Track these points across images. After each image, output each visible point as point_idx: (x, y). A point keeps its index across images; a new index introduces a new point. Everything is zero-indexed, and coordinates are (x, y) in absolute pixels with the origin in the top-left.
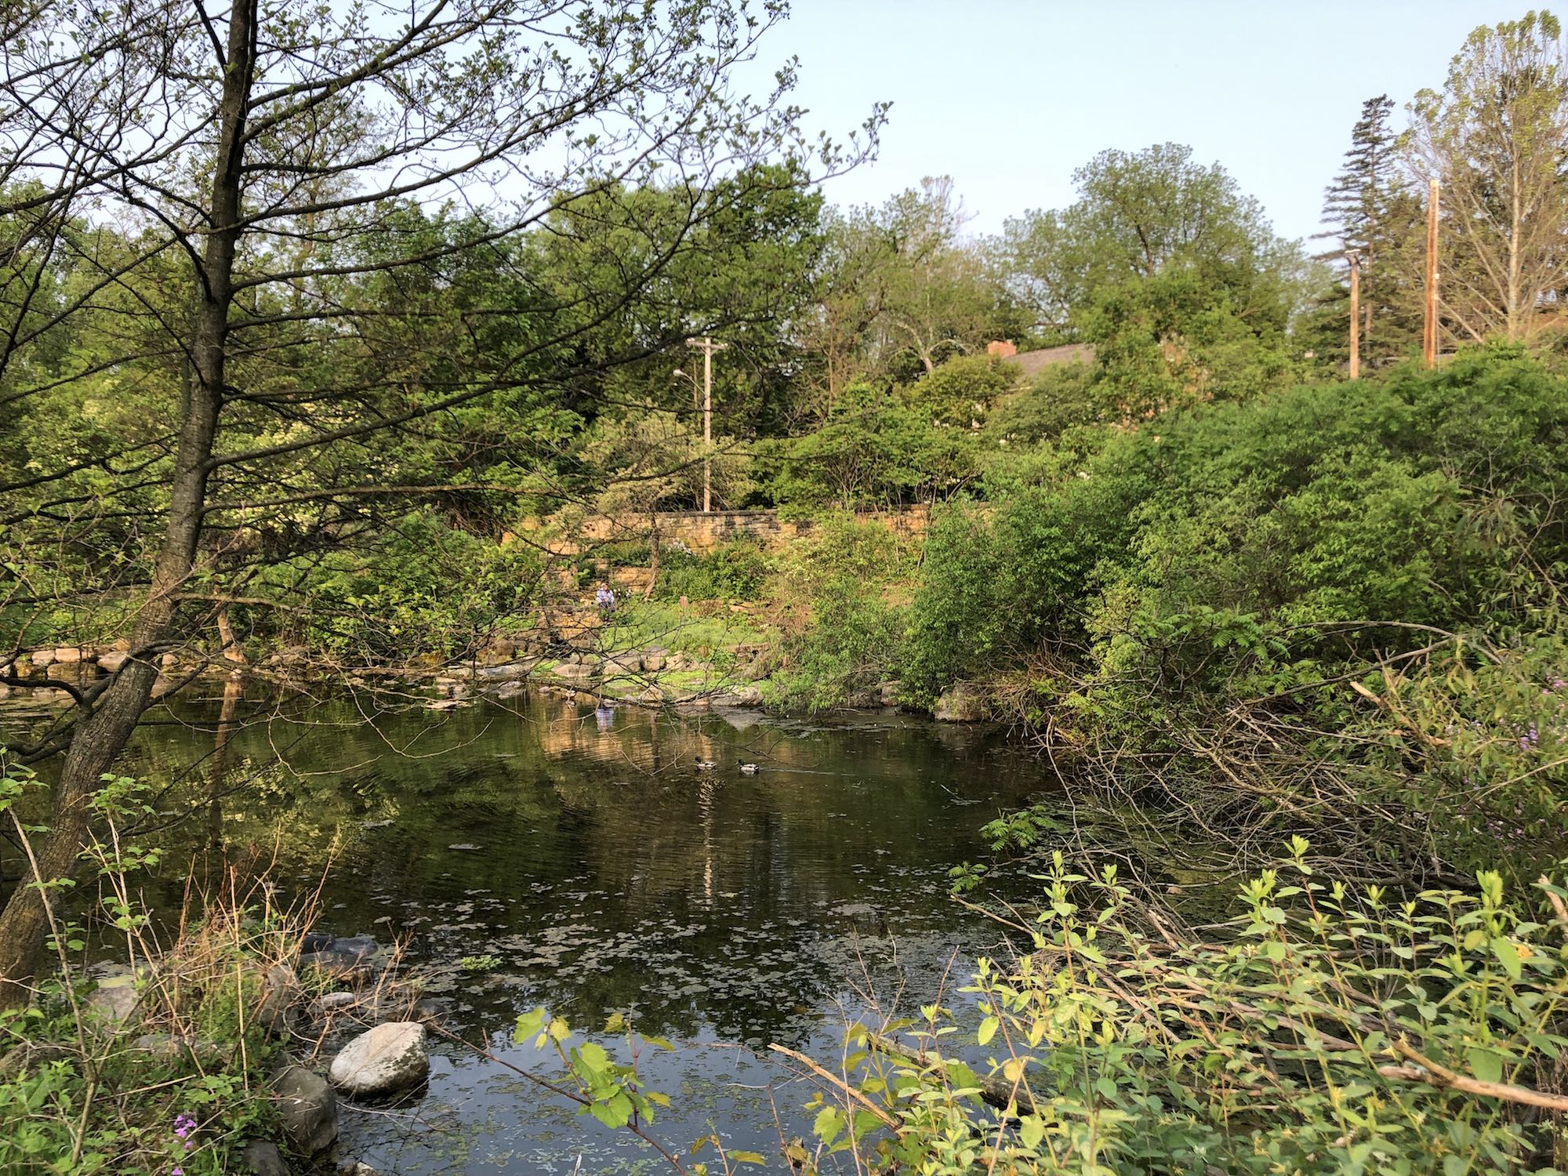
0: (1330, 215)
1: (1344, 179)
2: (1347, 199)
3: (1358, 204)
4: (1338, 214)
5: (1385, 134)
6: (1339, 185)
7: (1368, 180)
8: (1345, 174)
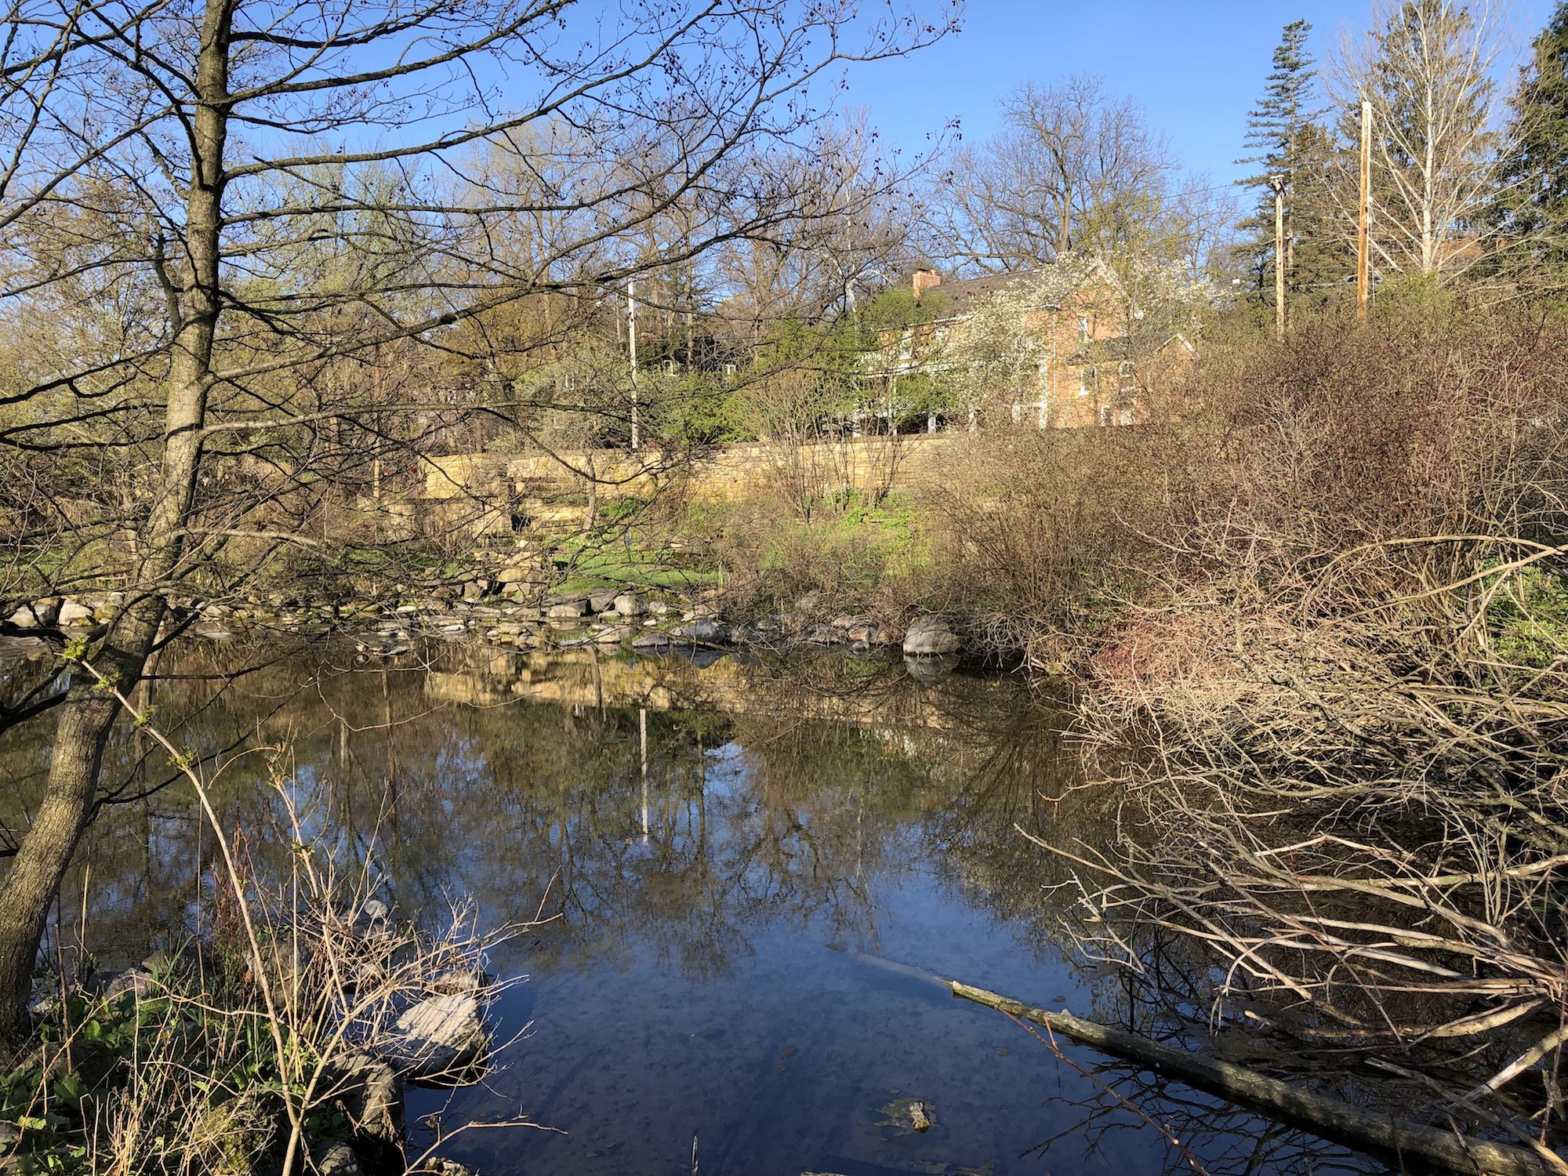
0: (1251, 140)
1: (1267, 105)
2: (1268, 125)
3: (1281, 130)
4: (1259, 139)
5: (1303, 59)
6: (1261, 110)
7: (1288, 105)
8: (1267, 99)
